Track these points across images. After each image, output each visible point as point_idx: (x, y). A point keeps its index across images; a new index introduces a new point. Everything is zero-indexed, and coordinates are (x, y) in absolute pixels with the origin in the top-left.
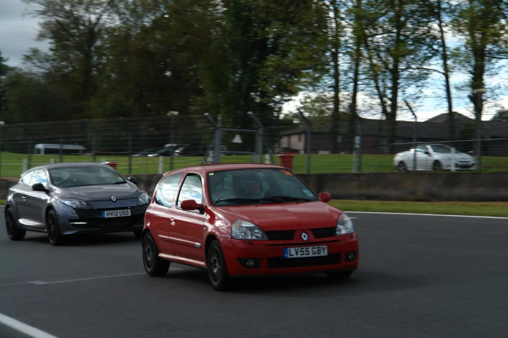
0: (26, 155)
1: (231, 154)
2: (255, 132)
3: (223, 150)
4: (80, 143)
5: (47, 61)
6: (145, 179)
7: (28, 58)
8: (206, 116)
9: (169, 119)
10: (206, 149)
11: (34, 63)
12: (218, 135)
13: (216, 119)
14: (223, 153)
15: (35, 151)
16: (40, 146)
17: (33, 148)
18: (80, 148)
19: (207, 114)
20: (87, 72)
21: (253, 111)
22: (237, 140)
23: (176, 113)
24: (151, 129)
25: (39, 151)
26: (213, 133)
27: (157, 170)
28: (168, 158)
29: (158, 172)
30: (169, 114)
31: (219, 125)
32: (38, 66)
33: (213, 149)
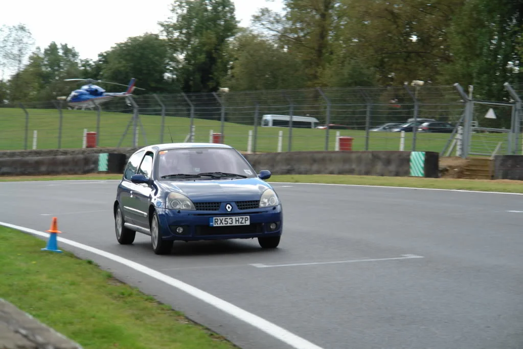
0: (253, 127)
1: (482, 132)
2: (511, 107)
3: (474, 126)
4: (312, 115)
5: (278, 22)
6: (383, 156)
7: (257, 19)
8: (455, 87)
9: (414, 89)
10: (453, 125)
11: (262, 24)
12: (470, 108)
13: (467, 92)
14: (474, 131)
15: (263, 123)
16: (269, 117)
17: (260, 118)
18: (313, 120)
19: (456, 84)
20: (323, 35)
21: (511, 83)
22: (491, 114)
23: (421, 83)
24: (393, 102)
25: (266, 124)
26: (463, 106)
27: (398, 147)
28: (411, 134)
29: (399, 149)
30: (413, 84)
31: (470, 97)
32: (269, 28)
33: (462, 124)
